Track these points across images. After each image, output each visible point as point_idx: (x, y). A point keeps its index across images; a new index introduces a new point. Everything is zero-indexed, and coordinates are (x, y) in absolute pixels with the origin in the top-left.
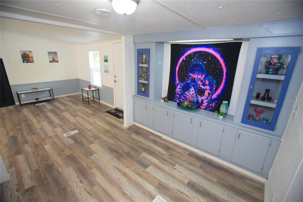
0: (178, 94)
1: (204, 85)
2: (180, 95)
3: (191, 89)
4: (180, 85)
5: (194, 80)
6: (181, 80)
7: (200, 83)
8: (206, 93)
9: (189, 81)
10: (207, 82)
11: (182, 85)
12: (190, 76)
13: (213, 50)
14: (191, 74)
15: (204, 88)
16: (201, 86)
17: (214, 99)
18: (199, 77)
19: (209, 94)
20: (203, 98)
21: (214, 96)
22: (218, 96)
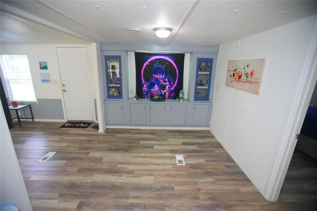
0: (145, 91)
1: (165, 82)
2: (147, 92)
3: (155, 87)
4: (146, 84)
5: (157, 80)
6: (146, 80)
7: (161, 81)
8: (167, 88)
9: (153, 81)
10: (167, 80)
11: (148, 84)
12: (153, 77)
13: (169, 58)
14: (154, 75)
15: (165, 84)
16: (162, 83)
17: (173, 90)
18: (161, 76)
19: (169, 88)
20: (165, 91)
21: (172, 89)
22: (175, 88)
